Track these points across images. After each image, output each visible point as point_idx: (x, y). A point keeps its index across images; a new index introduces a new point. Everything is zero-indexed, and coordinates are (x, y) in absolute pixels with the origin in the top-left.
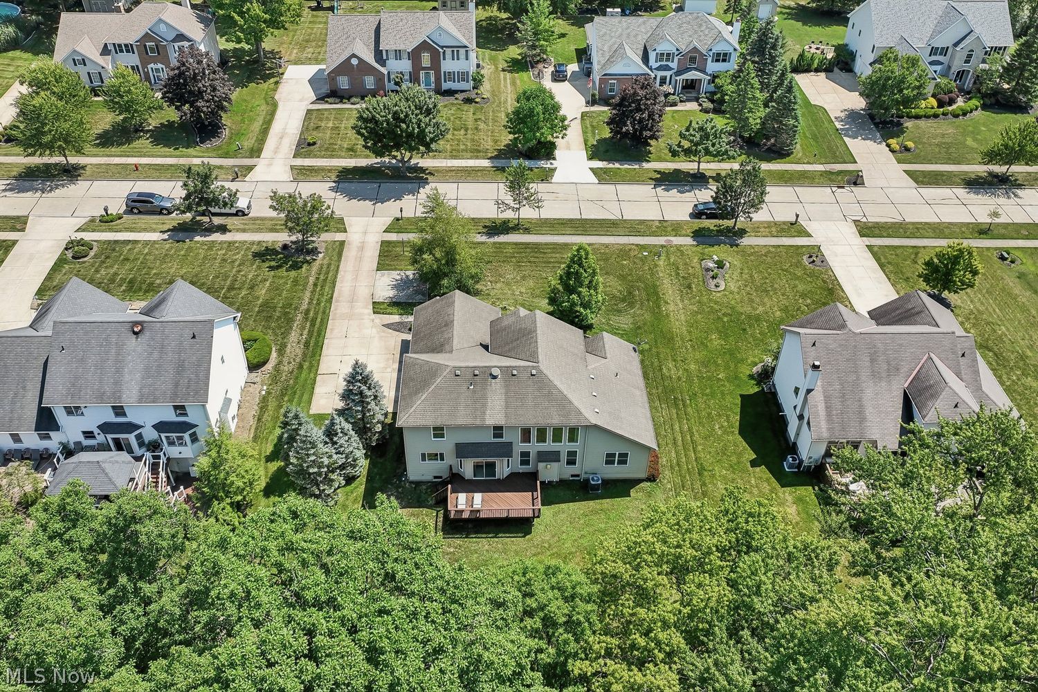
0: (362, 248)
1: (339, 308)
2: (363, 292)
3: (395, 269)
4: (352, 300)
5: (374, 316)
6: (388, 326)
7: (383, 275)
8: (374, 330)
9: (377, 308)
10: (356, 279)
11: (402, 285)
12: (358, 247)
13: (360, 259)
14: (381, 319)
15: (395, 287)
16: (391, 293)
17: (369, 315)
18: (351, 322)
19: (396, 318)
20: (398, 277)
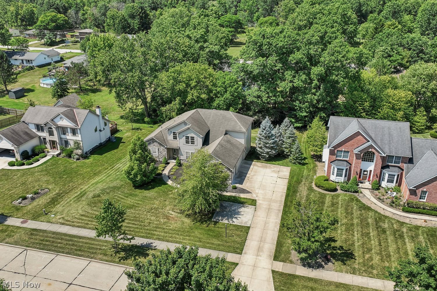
0: (259, 249)
1: (278, 206)
2: (261, 214)
3: (235, 226)
4: (269, 209)
5: (256, 198)
6: (248, 192)
7: (246, 223)
8: (257, 192)
9: (253, 202)
10: (266, 223)
11: (232, 214)
12: (262, 251)
13: (262, 240)
14: (252, 196)
15: (238, 213)
16: (242, 210)
17: (259, 200)
18: (271, 198)
19: (242, 196)
20: (234, 220)
